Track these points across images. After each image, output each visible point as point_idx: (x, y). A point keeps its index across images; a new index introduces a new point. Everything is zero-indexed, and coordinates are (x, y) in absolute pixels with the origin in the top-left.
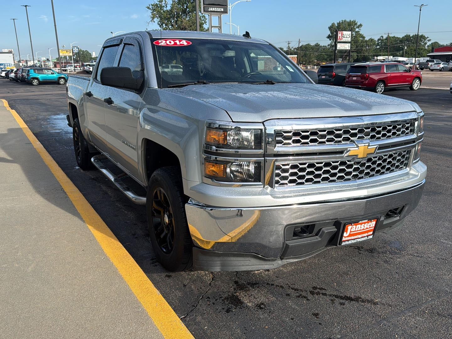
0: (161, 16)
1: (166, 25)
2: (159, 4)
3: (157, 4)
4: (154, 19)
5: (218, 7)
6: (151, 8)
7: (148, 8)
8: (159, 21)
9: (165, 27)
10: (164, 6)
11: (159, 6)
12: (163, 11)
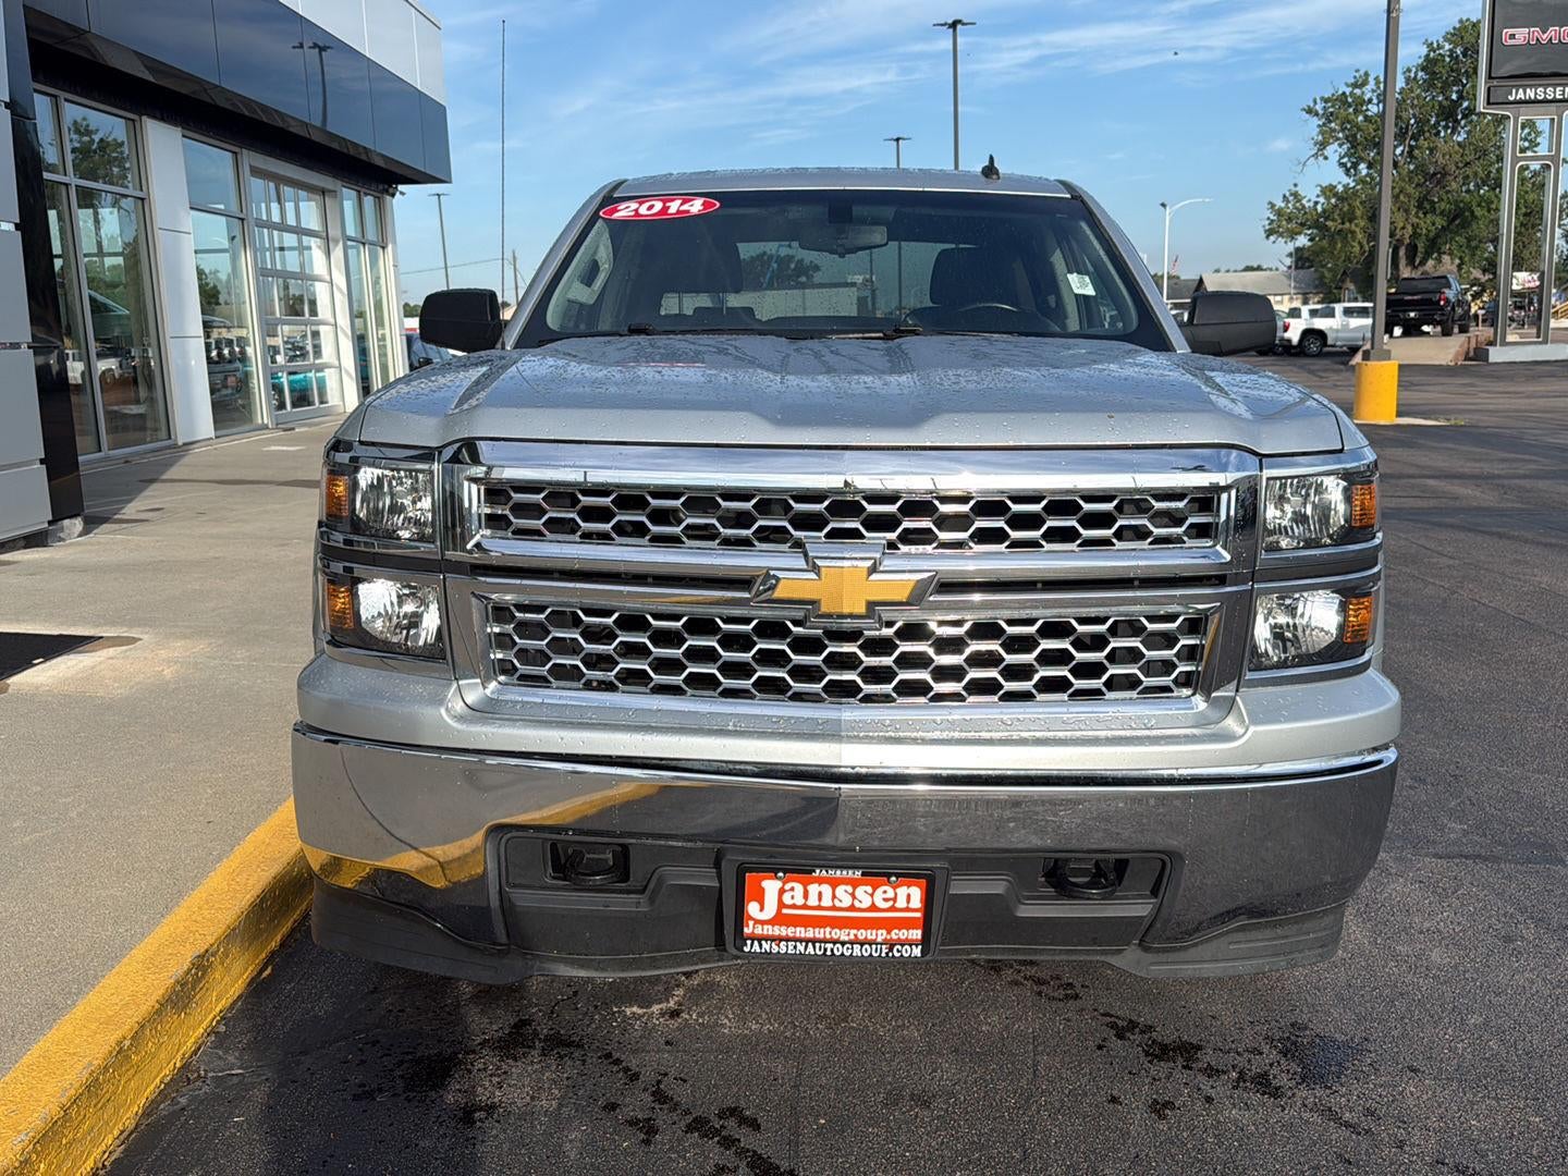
0: (1354, 136)
1: (1369, 167)
2: (1351, 93)
3: (1344, 93)
4: (1324, 148)
5: (1549, 85)
6: (1321, 112)
7: (1309, 111)
8: (1346, 155)
9: (1364, 172)
10: (1370, 101)
11: (1350, 100)
12: (1366, 117)
